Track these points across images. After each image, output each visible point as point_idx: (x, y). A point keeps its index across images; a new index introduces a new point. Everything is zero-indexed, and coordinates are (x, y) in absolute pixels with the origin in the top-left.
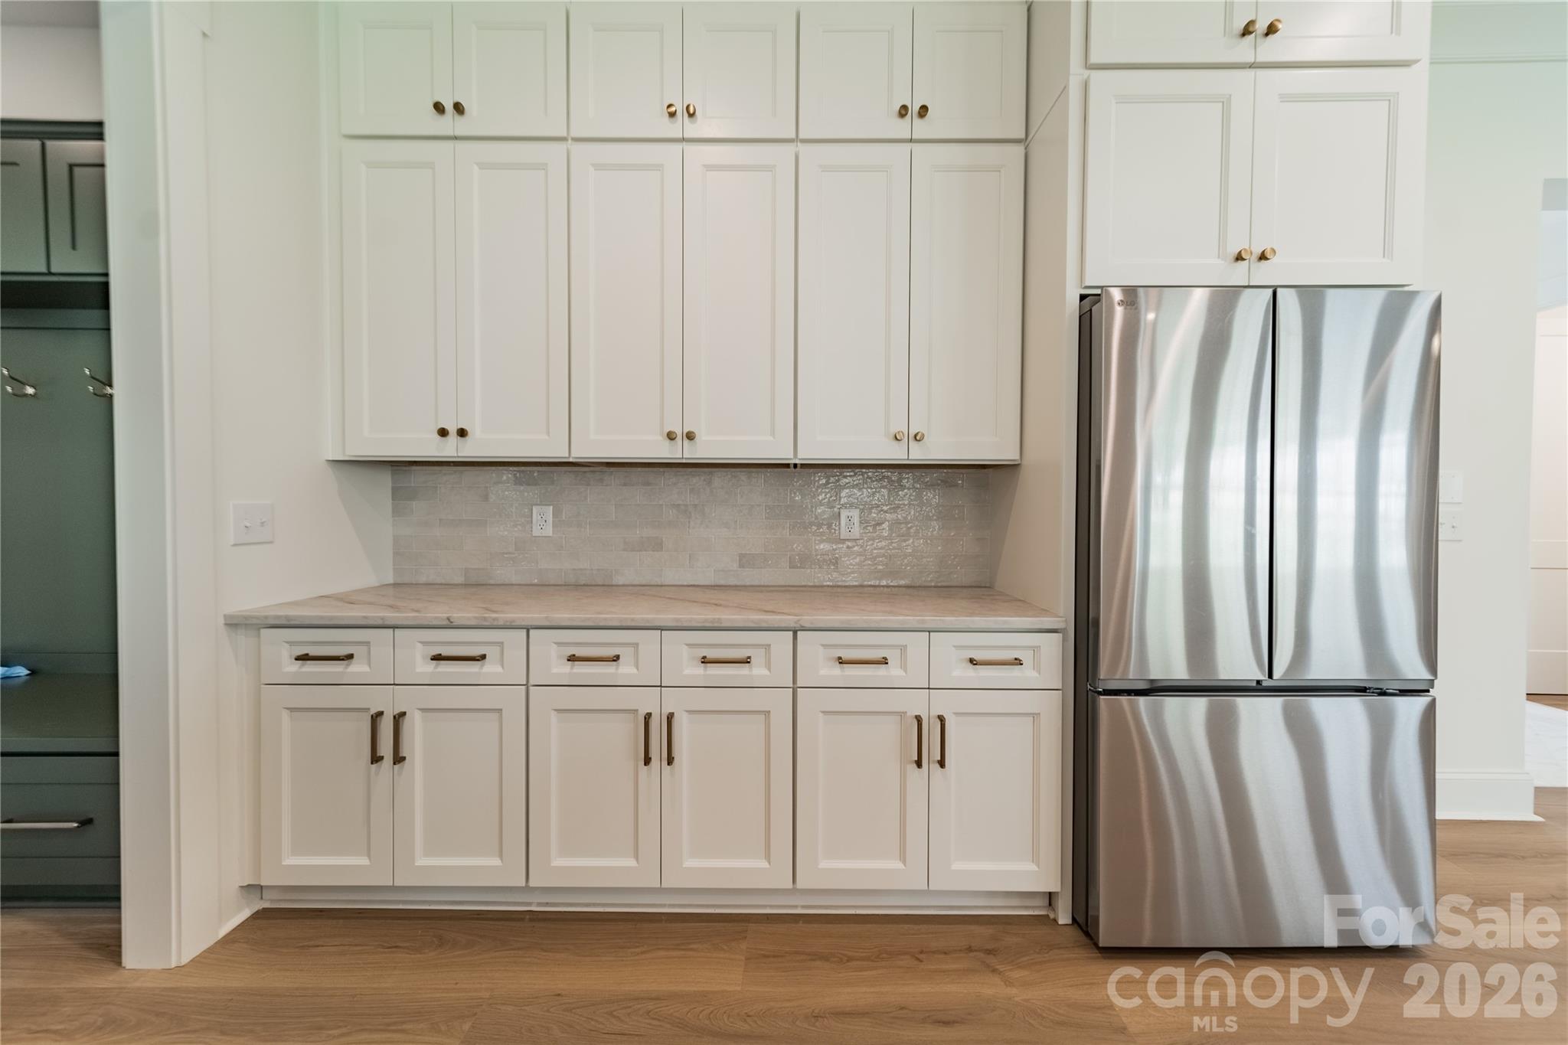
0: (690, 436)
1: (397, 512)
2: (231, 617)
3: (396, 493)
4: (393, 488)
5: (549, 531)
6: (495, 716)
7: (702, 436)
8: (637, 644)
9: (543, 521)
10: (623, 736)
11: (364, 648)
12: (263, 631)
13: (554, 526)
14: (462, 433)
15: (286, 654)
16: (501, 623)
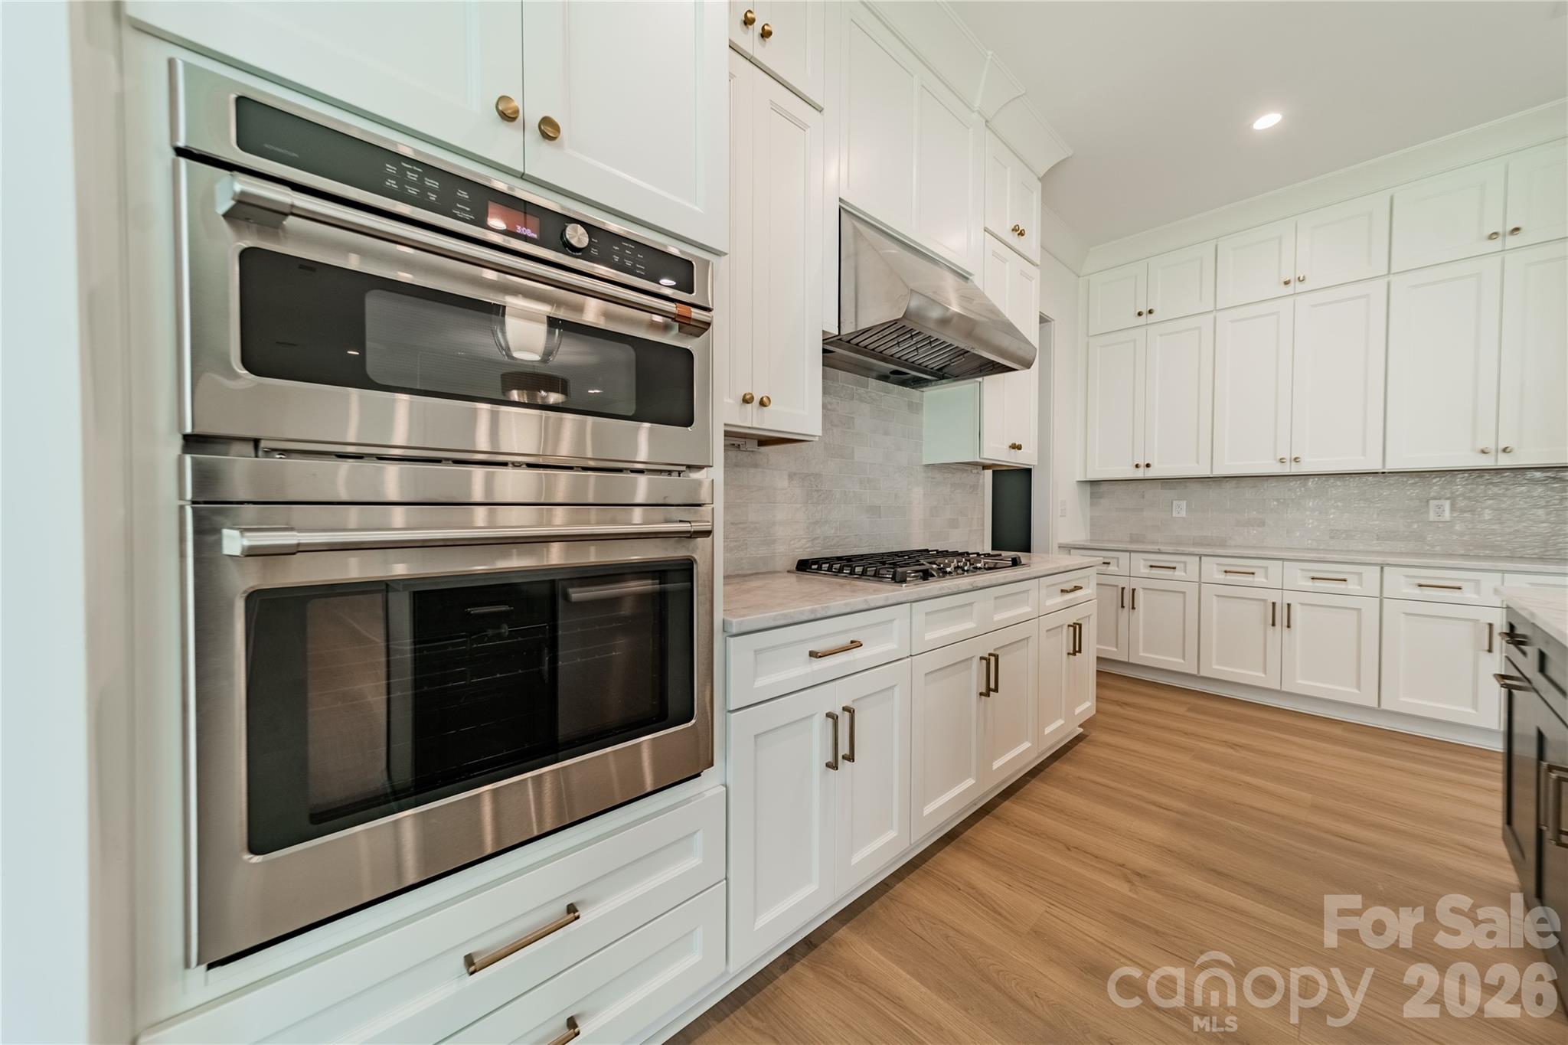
1: (1092, 505)
2: (1060, 544)
3: (1092, 494)
4: (1091, 493)
5: (1183, 514)
6: (1182, 595)
8: (1267, 567)
9: (1180, 509)
10: (1257, 614)
11: (1115, 560)
13: (1186, 512)
14: (1148, 465)
16: (1187, 552)
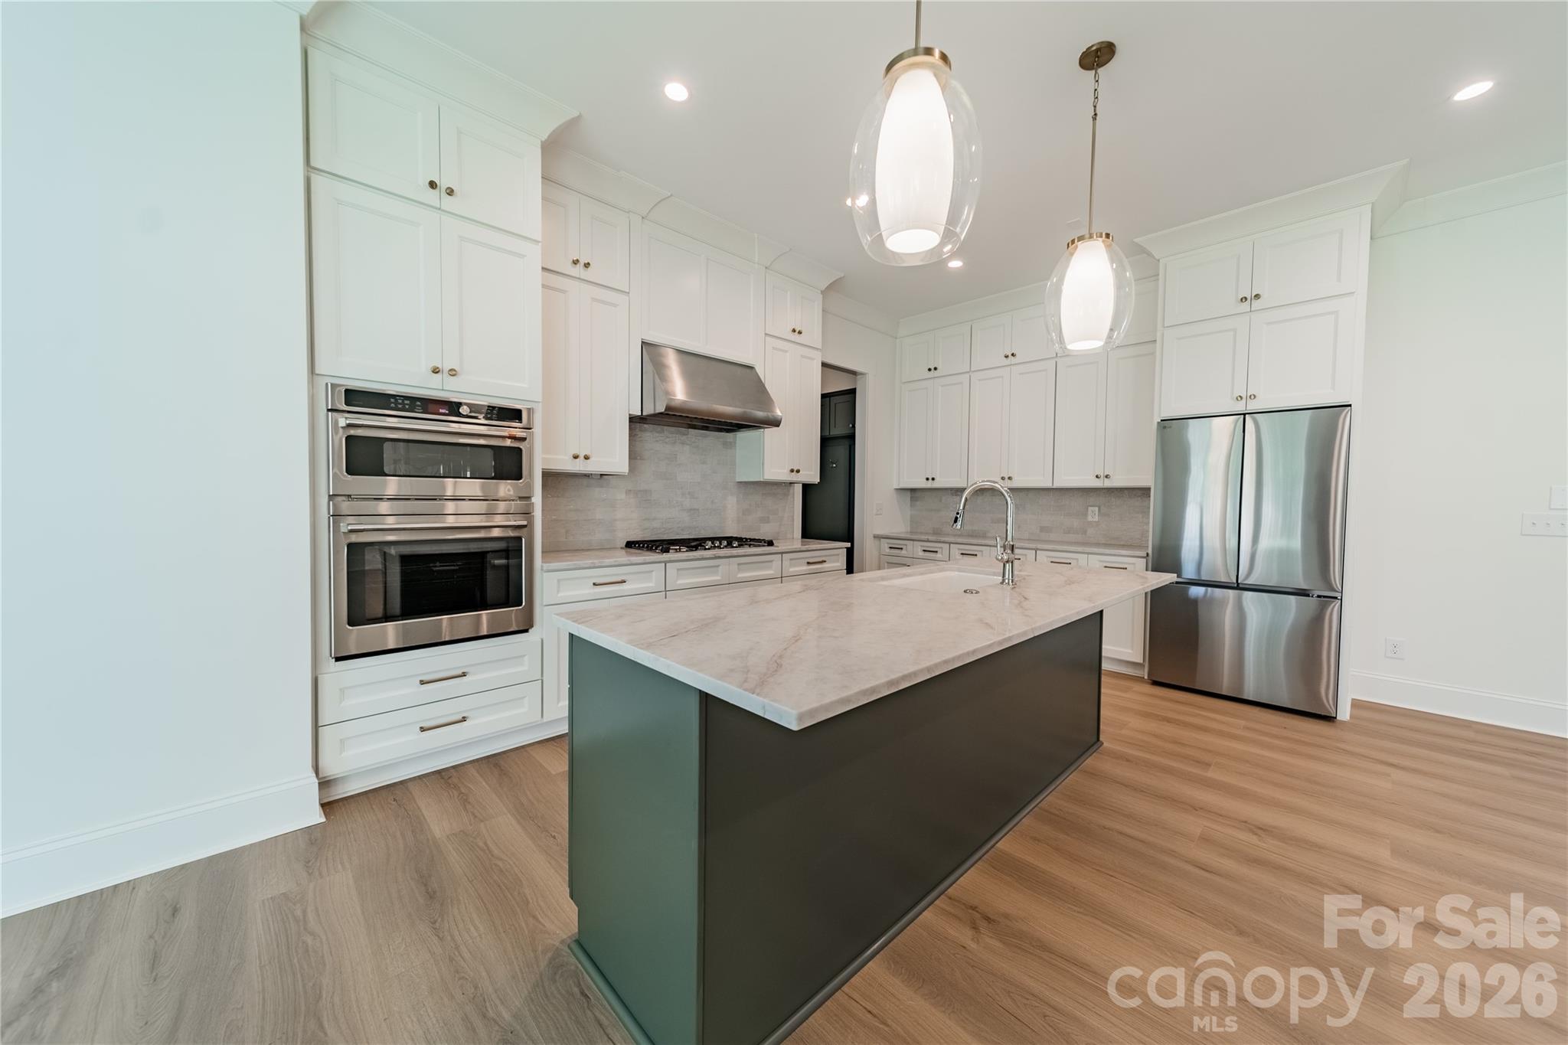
0: (1010, 478)
2: (876, 535)
4: (910, 498)
7: (1015, 478)
8: (983, 551)
12: (882, 540)
14: (933, 479)
15: (887, 546)
